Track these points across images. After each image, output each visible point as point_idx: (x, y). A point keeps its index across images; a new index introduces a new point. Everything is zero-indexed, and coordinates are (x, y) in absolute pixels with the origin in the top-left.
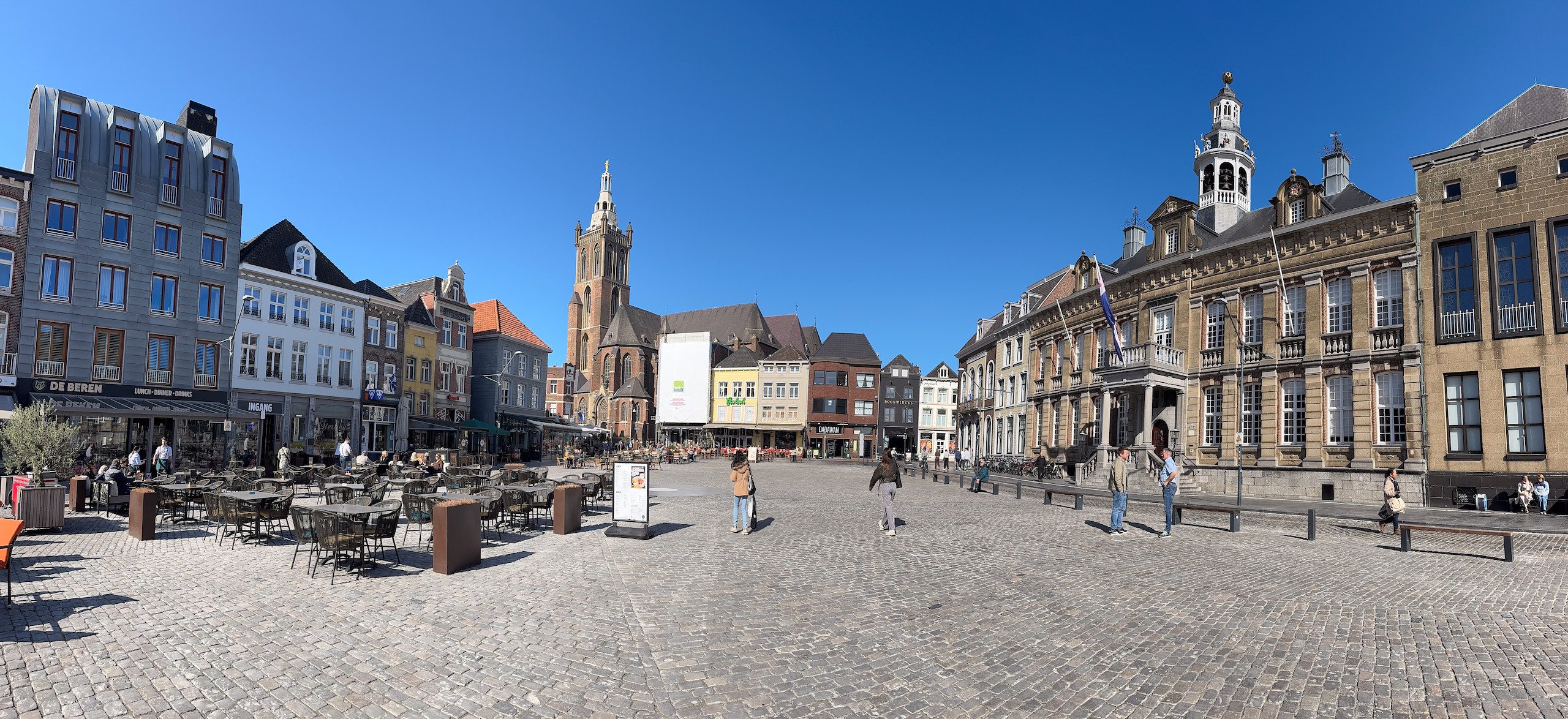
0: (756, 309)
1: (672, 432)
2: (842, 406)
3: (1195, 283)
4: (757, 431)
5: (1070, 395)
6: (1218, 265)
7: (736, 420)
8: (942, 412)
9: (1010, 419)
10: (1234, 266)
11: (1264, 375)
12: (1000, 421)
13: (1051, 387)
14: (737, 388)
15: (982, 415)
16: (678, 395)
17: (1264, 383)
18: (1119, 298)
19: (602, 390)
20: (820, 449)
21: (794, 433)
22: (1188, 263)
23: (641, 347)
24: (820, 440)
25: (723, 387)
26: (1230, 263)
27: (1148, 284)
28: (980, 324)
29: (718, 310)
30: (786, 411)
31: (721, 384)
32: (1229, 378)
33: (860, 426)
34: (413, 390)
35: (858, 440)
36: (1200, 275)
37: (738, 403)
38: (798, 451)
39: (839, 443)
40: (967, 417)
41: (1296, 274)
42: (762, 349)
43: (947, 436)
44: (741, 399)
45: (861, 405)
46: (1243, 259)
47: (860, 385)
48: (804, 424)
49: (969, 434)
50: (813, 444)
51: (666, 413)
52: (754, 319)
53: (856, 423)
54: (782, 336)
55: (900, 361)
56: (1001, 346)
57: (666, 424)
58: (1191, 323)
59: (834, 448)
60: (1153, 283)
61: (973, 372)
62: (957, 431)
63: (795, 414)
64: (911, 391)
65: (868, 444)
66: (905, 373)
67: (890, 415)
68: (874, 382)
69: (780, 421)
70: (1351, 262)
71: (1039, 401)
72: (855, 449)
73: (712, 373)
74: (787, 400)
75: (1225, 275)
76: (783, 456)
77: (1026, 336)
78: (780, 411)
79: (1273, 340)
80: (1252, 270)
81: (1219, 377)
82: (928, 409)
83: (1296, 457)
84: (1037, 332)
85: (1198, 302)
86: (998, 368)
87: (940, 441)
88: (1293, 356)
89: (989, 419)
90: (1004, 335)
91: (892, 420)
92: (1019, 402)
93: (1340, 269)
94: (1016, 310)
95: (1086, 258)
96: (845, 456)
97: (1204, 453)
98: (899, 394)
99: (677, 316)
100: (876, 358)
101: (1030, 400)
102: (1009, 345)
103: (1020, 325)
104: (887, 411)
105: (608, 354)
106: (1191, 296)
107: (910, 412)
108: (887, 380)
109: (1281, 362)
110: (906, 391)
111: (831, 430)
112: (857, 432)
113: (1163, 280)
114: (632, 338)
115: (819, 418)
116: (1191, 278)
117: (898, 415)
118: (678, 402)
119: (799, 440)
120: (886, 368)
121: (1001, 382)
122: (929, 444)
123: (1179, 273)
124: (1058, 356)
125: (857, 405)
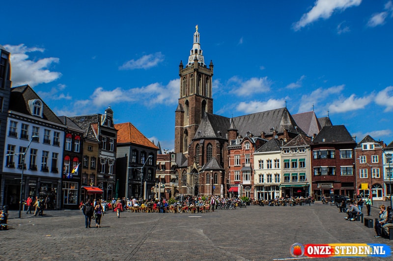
14: (269, 163)
19: (195, 166)
23: (217, 139)
34: (87, 173)
42: (290, 136)
52: (286, 117)
54: (306, 128)
82: (390, 168)
105: (198, 144)
114: (212, 134)
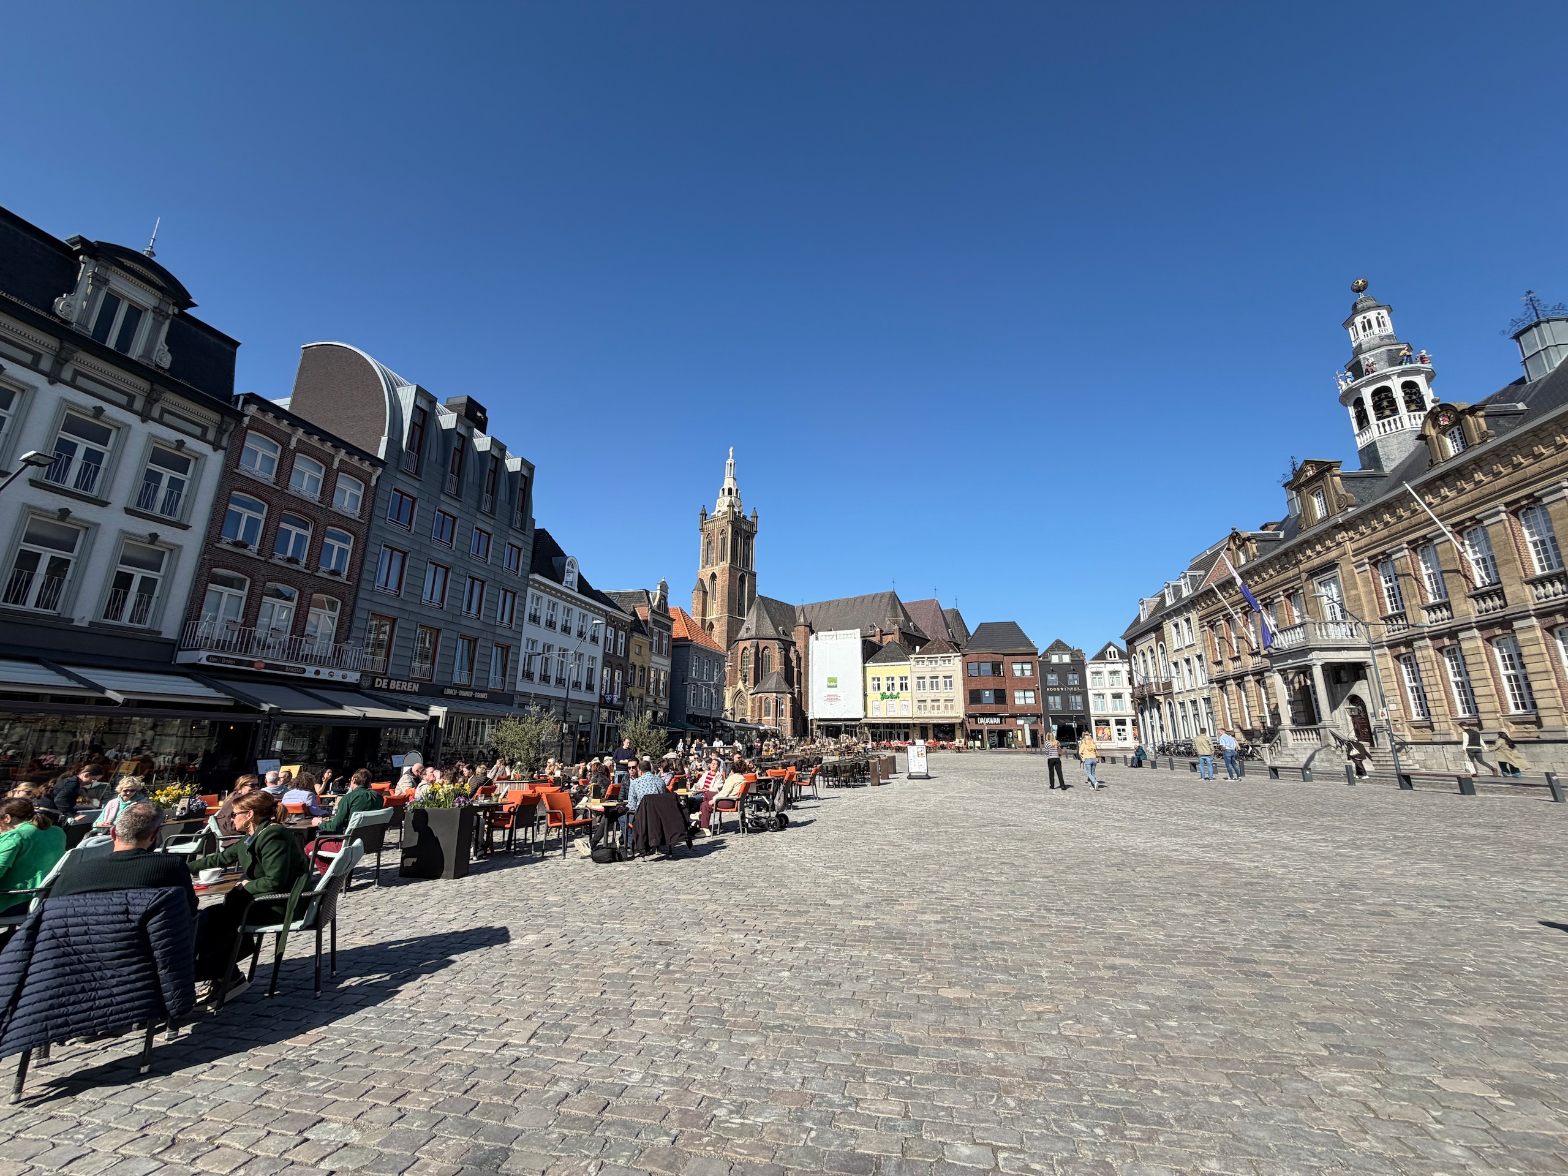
0: (894, 597)
1: (828, 727)
2: (1000, 697)
3: (1355, 546)
4: (914, 724)
5: (1254, 675)
6: (1374, 523)
7: (891, 714)
8: (1117, 696)
9: (1194, 702)
10: (1392, 520)
11: (1461, 635)
12: (1182, 704)
13: (1231, 668)
14: (890, 682)
15: (1161, 699)
16: (833, 691)
17: (1465, 645)
18: (1278, 572)
19: (740, 685)
20: (982, 740)
21: (952, 725)
22: (1339, 527)
23: (780, 640)
24: (981, 732)
25: (876, 682)
26: (1387, 517)
27: (1304, 554)
28: (1142, 604)
29: (855, 600)
30: (942, 703)
31: (874, 679)
32: (1421, 643)
33: (1022, 716)
35: (1023, 730)
36: (1357, 537)
37: (892, 697)
38: (959, 742)
39: (1002, 734)
40: (1145, 701)
41: (1469, 514)
42: (905, 638)
43: (1129, 721)
44: (895, 693)
45: (1022, 694)
46: (1400, 511)
47: (1018, 674)
48: (962, 716)
49: (1151, 718)
50: (973, 735)
51: (818, 709)
52: (894, 607)
53: (1018, 713)
54: (925, 625)
55: (1059, 646)
56: (1168, 627)
57: (820, 720)
58: (1361, 589)
59: (996, 739)
60: (1309, 552)
61: (1143, 654)
62: (1137, 716)
63: (952, 707)
64: (1076, 676)
65: (1034, 734)
66: (1066, 659)
67: (1056, 703)
68: (1032, 669)
69: (936, 713)
70: (1539, 485)
71: (1222, 682)
72: (1020, 738)
73: (864, 668)
74: (942, 693)
75: (1385, 532)
76: (943, 747)
77: (1194, 616)
78: (936, 704)
79: (1462, 595)
80: (1414, 520)
81: (1408, 643)
82: (1099, 695)
83: (1533, 728)
84: (1204, 612)
85: (1363, 565)
86: (1170, 651)
87: (1121, 727)
88: (1494, 609)
89: (1170, 704)
90: (1169, 616)
91: (1059, 707)
92: (1200, 685)
93: (1527, 497)
94: (1177, 590)
95: (1237, 534)
96: (1009, 746)
97: (1415, 728)
98: (1063, 680)
99: (813, 606)
100: (1032, 646)
101: (1211, 682)
102: (1176, 626)
103: (1184, 606)
104: (1051, 699)
105: (745, 648)
106: (1354, 560)
107: (1079, 699)
108: (1046, 667)
109: (1480, 619)
110: (1070, 677)
111: (989, 720)
112: (1020, 722)
113: (1318, 548)
114: (771, 632)
115: (976, 709)
116: (1348, 542)
117: (1065, 702)
118: (832, 698)
119: (958, 732)
120: (1045, 655)
121: (1176, 664)
122: (1107, 731)
123: (1333, 540)
124: (1233, 635)
125: (1017, 694)
